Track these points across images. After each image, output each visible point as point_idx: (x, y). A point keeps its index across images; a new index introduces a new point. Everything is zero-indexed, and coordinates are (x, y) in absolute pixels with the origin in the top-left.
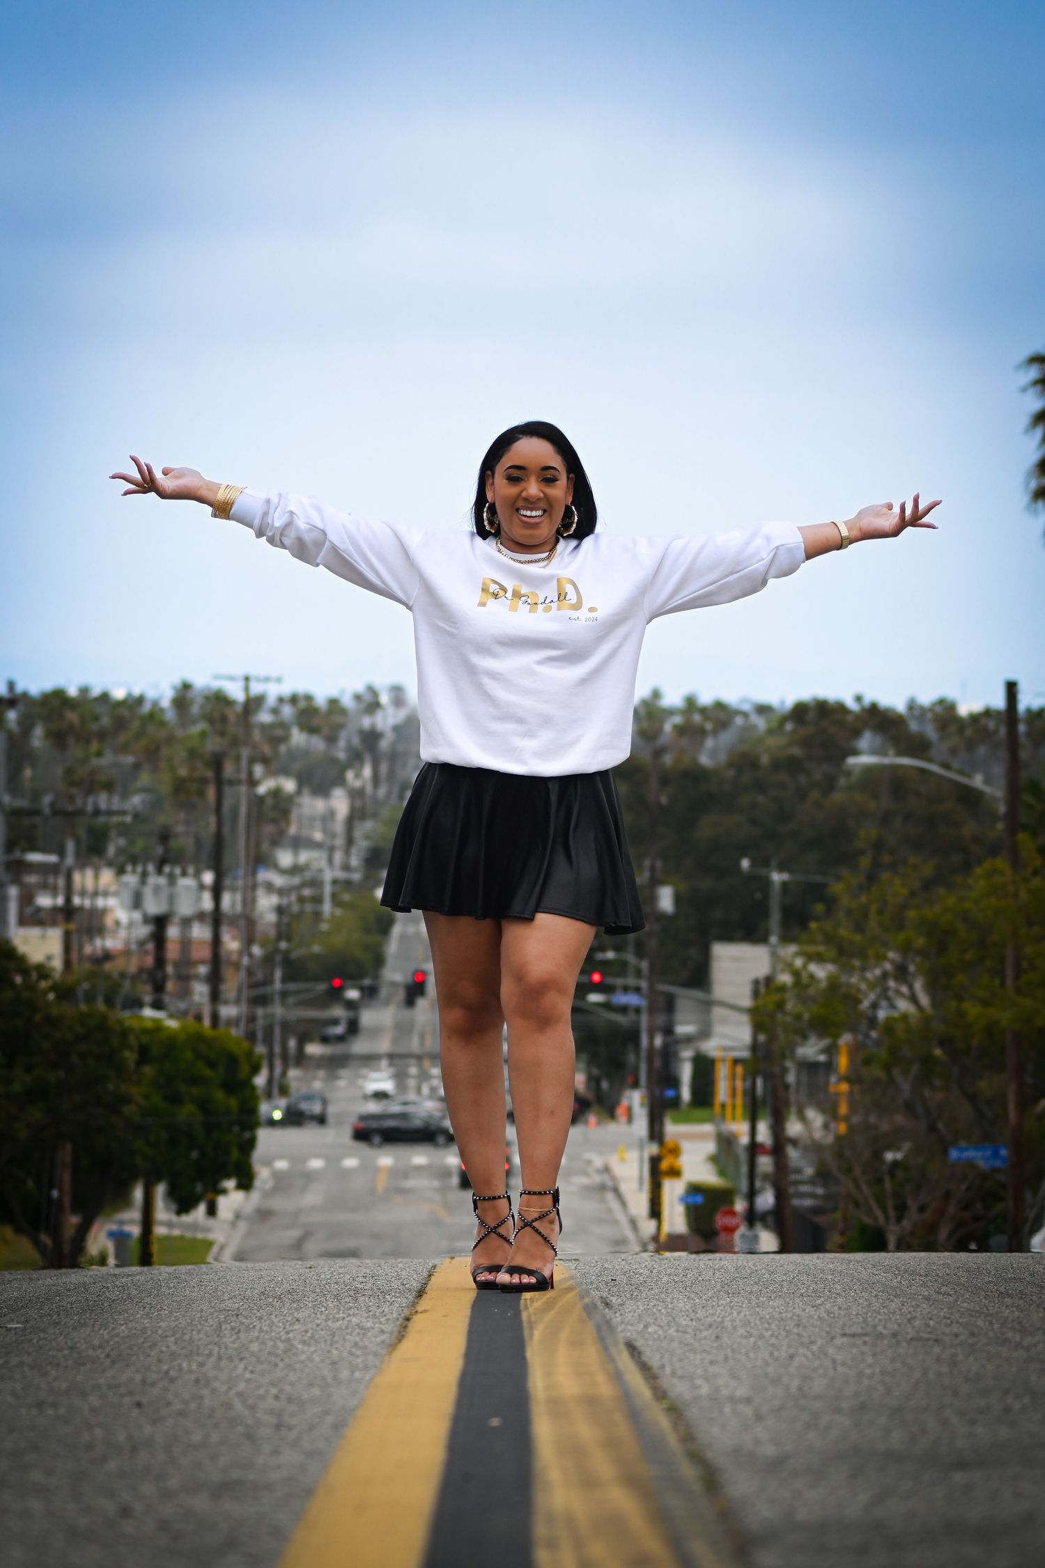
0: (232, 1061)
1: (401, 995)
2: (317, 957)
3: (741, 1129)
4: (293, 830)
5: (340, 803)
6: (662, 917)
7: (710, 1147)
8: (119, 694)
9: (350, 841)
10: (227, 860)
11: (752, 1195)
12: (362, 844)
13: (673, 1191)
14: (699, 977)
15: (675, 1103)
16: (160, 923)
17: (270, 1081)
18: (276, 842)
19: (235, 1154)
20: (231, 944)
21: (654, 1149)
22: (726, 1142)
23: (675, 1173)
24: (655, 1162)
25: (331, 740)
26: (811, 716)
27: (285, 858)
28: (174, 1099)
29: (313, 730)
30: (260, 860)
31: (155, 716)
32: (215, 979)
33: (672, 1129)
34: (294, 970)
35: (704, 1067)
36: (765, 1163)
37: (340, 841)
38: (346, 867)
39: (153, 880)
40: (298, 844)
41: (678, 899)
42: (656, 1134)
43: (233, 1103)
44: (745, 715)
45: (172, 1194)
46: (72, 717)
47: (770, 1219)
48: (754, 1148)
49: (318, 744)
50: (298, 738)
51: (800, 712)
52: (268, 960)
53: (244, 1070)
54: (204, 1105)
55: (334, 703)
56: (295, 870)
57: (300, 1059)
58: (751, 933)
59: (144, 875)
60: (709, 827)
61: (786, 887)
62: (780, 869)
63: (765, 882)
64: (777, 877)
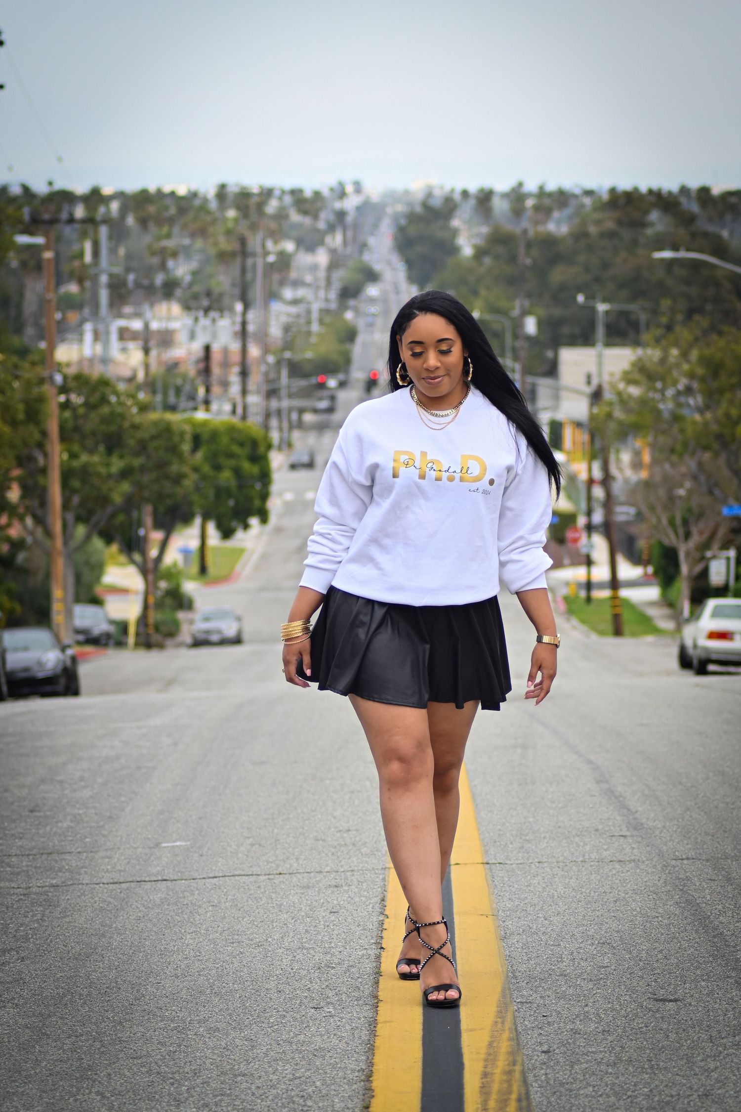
0: (254, 443)
1: (363, 387)
2: (309, 361)
3: (580, 468)
4: (293, 274)
5: (322, 258)
6: (528, 337)
9: (329, 283)
10: (250, 295)
11: (589, 513)
12: (337, 285)
14: (552, 370)
16: (207, 349)
18: (282, 283)
19: (257, 503)
20: (254, 352)
25: (316, 217)
26: (621, 202)
27: (288, 293)
28: (218, 468)
29: (305, 212)
30: (272, 295)
31: (205, 205)
32: (244, 375)
34: (296, 370)
35: (556, 425)
36: (598, 492)
37: (322, 283)
38: (327, 300)
39: (202, 322)
40: (297, 284)
41: (540, 324)
43: (256, 469)
44: (577, 197)
45: (219, 527)
46: (152, 208)
47: (601, 529)
48: (591, 481)
49: (306, 220)
50: (295, 217)
52: (278, 365)
53: (261, 448)
54: (237, 472)
55: (317, 194)
56: (295, 302)
57: (300, 425)
58: (586, 340)
59: (197, 318)
60: (558, 275)
61: (607, 313)
62: (605, 300)
63: (593, 310)
64: (602, 308)
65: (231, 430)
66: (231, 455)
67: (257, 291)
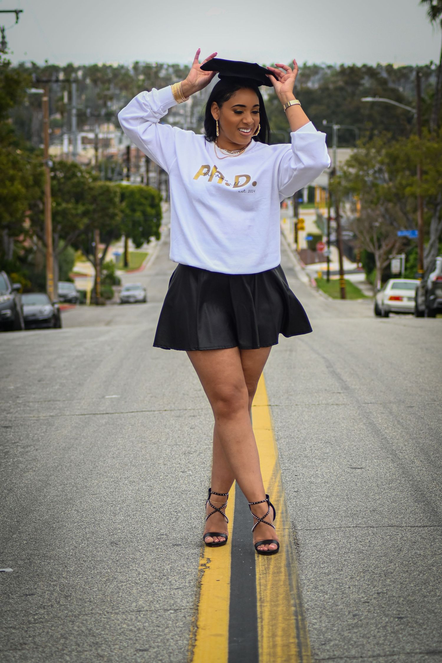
3: (324, 212)
8: (115, 65)
11: (329, 235)
13: (302, 235)
15: (302, 203)
16: (128, 148)
19: (154, 229)
22: (320, 217)
23: (302, 229)
24: (296, 225)
33: (301, 211)
35: (312, 190)
36: (333, 224)
42: (296, 215)
43: (153, 212)
44: (324, 69)
45: (134, 242)
46: (99, 74)
47: (335, 244)
48: (329, 219)
53: (156, 201)
60: (313, 110)
61: (339, 130)
62: (336, 124)
63: (331, 128)
64: (336, 127)
65: (141, 190)
66: (141, 204)
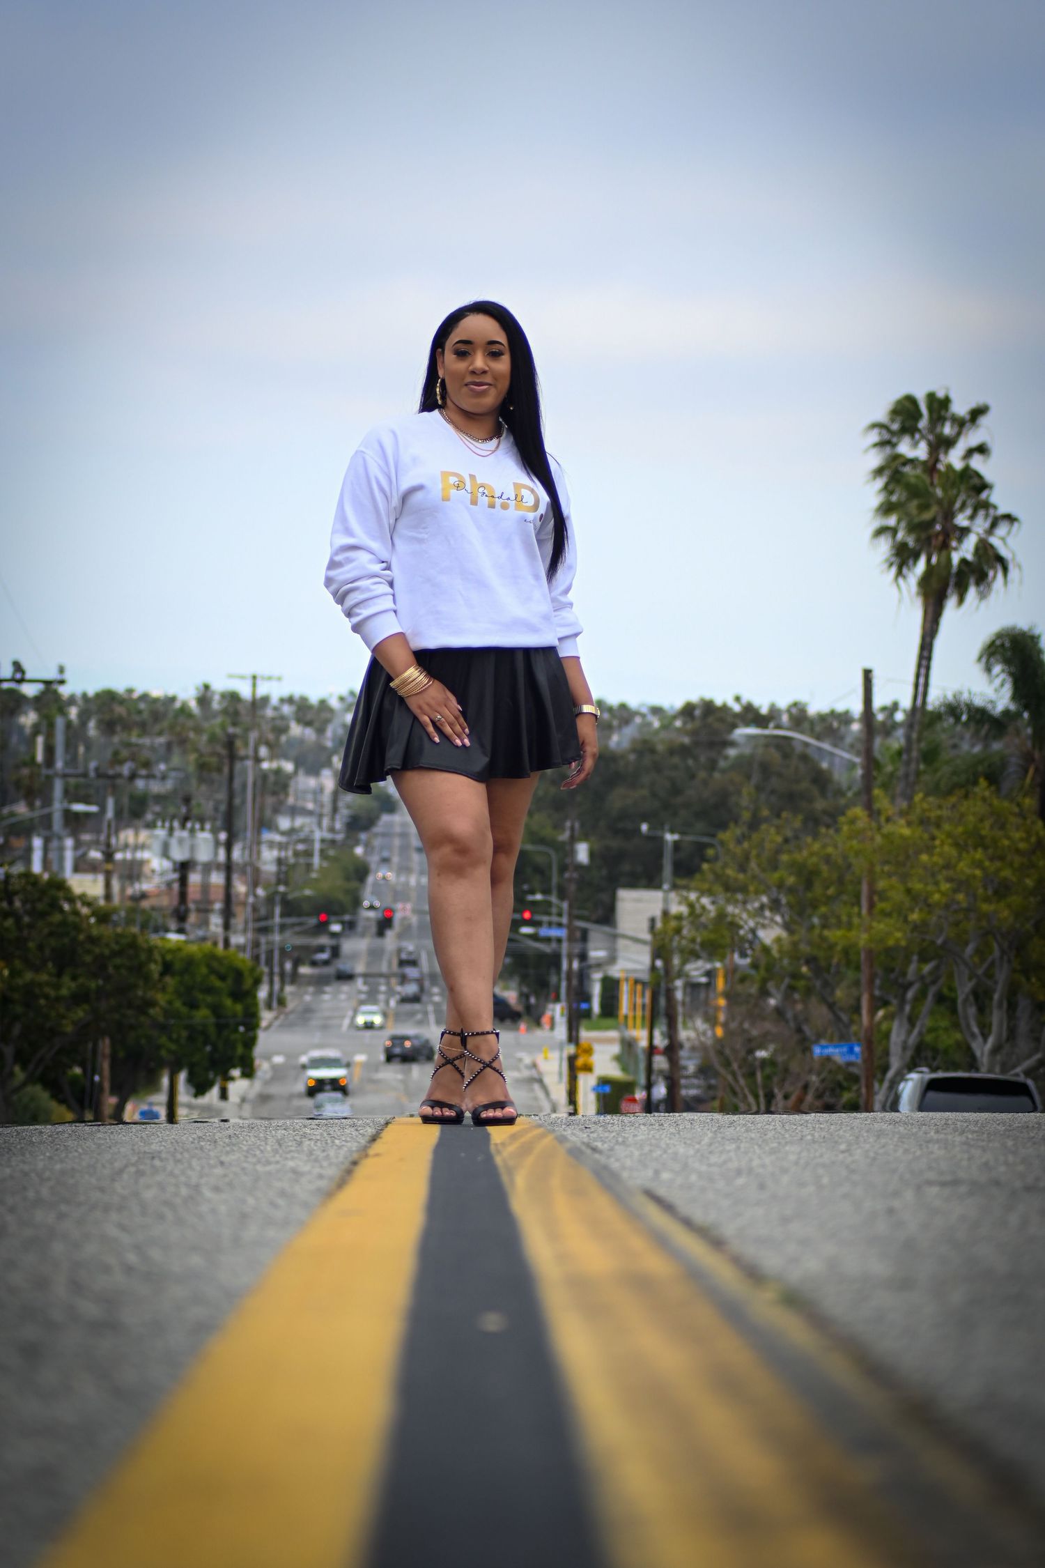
0: (238, 975)
1: (374, 929)
2: (308, 898)
3: (641, 1035)
4: (291, 800)
5: (327, 781)
6: (579, 867)
7: (616, 1049)
8: (156, 693)
9: (335, 810)
10: (238, 824)
12: (344, 812)
13: (587, 1083)
14: (607, 916)
15: (588, 1014)
16: (184, 868)
17: (271, 995)
18: (277, 810)
19: (240, 1050)
20: (240, 888)
21: (571, 1049)
22: (628, 1045)
23: (588, 1068)
24: (572, 1060)
25: (321, 731)
26: (697, 713)
27: (284, 823)
28: (193, 1005)
29: (308, 724)
30: (264, 823)
31: (184, 710)
32: (227, 913)
33: (585, 1034)
34: (291, 908)
35: (611, 987)
36: (660, 1062)
37: (327, 809)
38: (332, 830)
39: (179, 833)
40: (294, 811)
41: (592, 854)
42: (573, 1038)
43: (239, 1008)
44: (643, 716)
45: (190, 1080)
46: (120, 710)
48: (652, 1050)
49: (310, 734)
50: (296, 730)
51: (688, 711)
52: (270, 900)
53: (248, 983)
54: (216, 1010)
55: (323, 703)
56: (292, 831)
57: (295, 978)
58: (649, 880)
59: (171, 830)
60: (619, 799)
61: (677, 845)
62: (672, 831)
63: (660, 841)
64: (670, 837)
65: (211, 957)
66: (209, 990)
67: (247, 817)
